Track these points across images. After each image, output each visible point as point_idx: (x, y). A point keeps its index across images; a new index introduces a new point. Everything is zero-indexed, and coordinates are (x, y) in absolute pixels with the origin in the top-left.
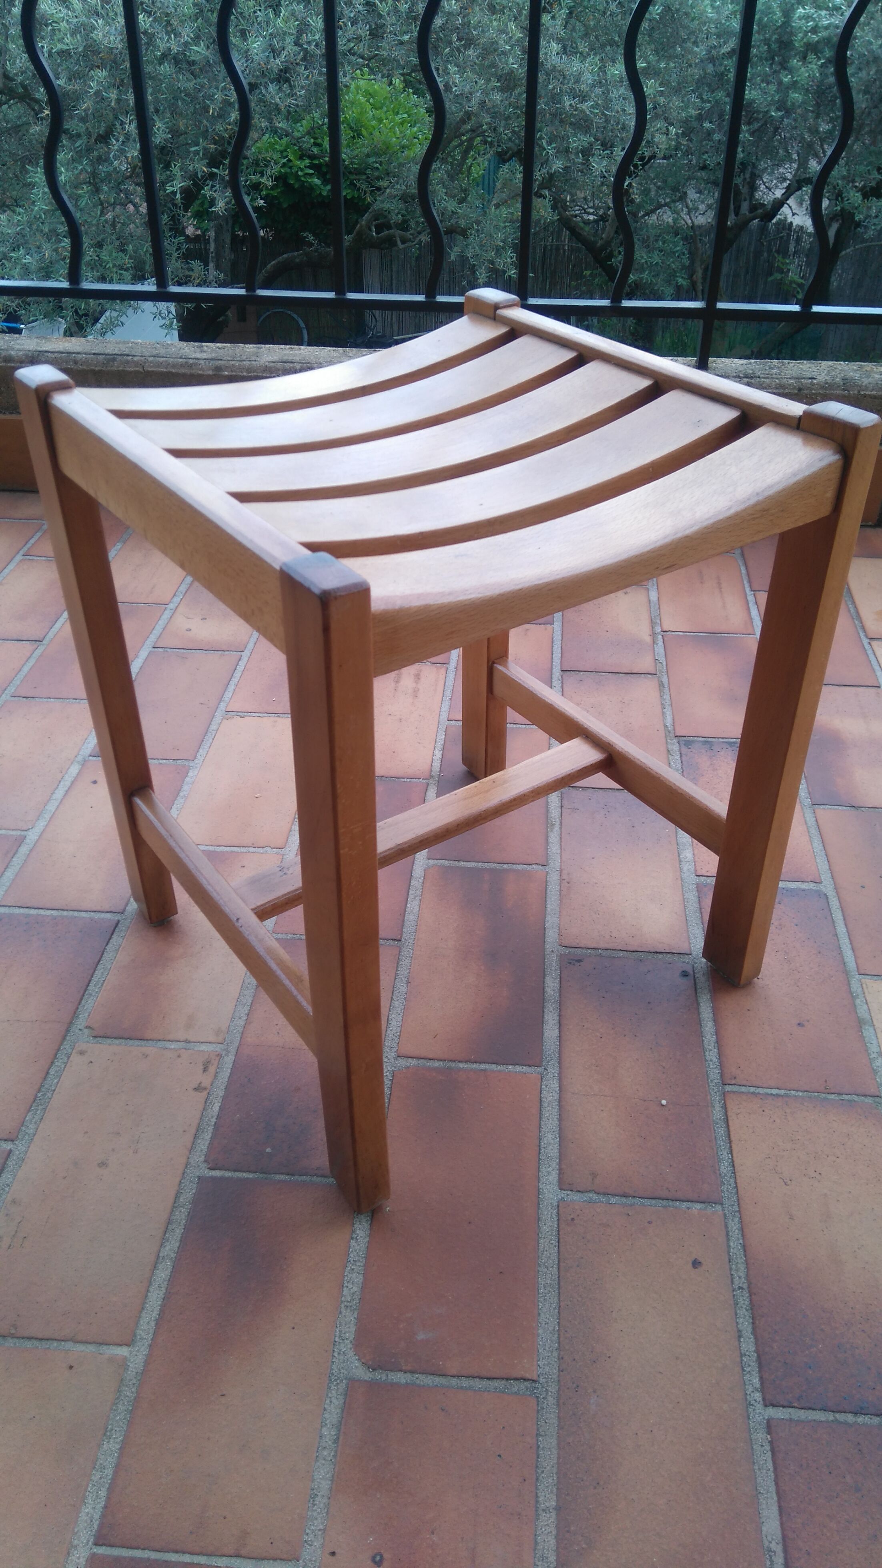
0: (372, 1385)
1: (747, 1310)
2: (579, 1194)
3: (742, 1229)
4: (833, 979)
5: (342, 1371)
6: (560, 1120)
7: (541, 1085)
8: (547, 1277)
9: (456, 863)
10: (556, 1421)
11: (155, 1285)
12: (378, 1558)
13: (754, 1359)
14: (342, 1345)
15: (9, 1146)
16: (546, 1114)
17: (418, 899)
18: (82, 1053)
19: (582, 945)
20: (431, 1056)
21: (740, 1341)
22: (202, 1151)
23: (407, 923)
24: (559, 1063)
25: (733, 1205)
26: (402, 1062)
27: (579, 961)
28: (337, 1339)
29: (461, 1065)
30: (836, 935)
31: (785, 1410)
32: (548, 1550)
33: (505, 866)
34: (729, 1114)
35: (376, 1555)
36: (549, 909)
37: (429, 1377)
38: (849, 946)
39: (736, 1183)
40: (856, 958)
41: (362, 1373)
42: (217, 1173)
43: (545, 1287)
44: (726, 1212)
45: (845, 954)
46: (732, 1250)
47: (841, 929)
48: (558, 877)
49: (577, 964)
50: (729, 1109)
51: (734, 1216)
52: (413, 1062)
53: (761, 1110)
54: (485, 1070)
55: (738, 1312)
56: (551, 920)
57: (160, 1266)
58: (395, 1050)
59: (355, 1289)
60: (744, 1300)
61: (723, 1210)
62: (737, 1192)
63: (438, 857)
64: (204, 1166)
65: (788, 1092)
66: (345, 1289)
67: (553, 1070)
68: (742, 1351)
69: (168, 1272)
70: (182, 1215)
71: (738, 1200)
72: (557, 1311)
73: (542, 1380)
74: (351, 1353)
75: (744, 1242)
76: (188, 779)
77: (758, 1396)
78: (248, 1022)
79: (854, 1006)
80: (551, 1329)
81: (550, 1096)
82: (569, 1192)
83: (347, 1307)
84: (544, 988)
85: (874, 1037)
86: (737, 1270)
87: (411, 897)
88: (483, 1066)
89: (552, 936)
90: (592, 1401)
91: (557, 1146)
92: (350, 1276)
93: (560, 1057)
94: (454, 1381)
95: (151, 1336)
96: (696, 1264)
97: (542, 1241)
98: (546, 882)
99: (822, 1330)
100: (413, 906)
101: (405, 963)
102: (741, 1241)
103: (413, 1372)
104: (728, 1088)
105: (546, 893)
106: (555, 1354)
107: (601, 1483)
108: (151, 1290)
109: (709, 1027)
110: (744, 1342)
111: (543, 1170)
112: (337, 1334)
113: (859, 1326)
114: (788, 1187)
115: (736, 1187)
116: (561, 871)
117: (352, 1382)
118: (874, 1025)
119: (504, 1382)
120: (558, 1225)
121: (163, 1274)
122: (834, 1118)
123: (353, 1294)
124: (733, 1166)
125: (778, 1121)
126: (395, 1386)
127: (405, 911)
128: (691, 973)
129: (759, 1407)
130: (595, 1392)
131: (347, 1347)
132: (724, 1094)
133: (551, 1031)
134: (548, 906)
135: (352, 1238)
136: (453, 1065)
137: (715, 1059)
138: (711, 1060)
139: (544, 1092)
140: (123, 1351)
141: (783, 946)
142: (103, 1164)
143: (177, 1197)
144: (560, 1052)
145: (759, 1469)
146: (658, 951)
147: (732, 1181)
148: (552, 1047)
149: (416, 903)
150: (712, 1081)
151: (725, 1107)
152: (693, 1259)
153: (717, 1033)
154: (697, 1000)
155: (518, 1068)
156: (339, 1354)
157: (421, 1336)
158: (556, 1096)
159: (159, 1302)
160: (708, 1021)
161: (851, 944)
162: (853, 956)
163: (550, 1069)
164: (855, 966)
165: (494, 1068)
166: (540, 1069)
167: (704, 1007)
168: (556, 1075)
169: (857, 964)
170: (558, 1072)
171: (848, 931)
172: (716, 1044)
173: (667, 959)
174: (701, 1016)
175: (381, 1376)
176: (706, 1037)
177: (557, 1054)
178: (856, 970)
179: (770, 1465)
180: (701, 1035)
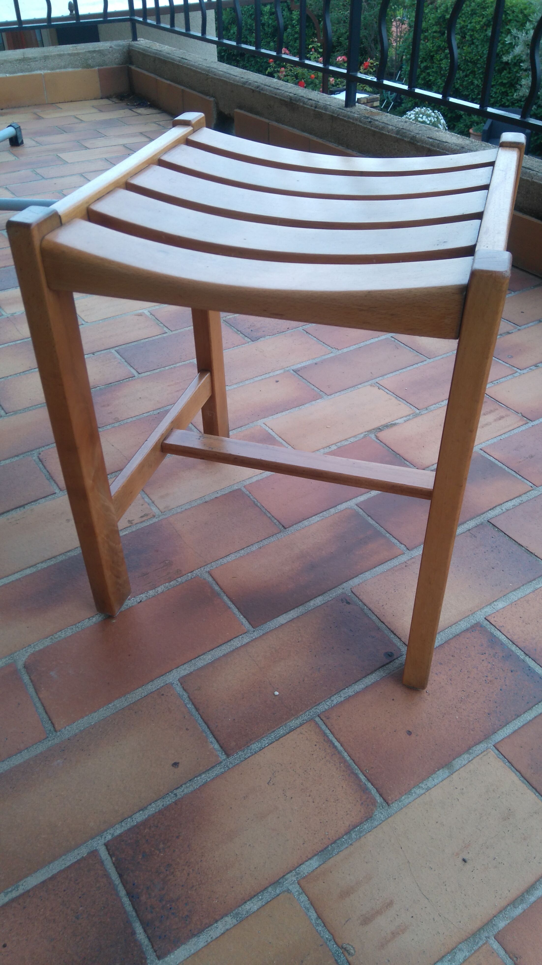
0: (16, 671)
1: (163, 805)
2: (182, 689)
3: (217, 776)
4: (472, 732)
5: (18, 657)
6: (224, 656)
7: (241, 635)
8: (120, 703)
9: (366, 516)
10: (39, 752)
11: (21, 573)
13: (132, 824)
14: (31, 649)
15: (57, 491)
16: (223, 647)
17: (322, 518)
19: (361, 597)
20: (219, 583)
21: (139, 811)
23: (301, 524)
24: (263, 634)
25: (232, 764)
26: (206, 576)
27: (348, 603)
28: (32, 645)
29: (225, 598)
30: (518, 716)
31: (107, 855)
33: (388, 535)
34: (298, 729)
36: (375, 569)
37: (33, 689)
38: (516, 728)
39: (249, 757)
40: (509, 737)
41: (20, 665)
43: (114, 705)
44: (224, 762)
45: (505, 729)
46: (199, 778)
47: (529, 716)
48: (406, 560)
49: (345, 603)
50: (301, 727)
51: (224, 768)
52: (210, 579)
53: (316, 743)
54: (229, 608)
55: (159, 801)
56: (368, 575)
57: (31, 568)
58: (211, 568)
59: (63, 636)
60: (169, 801)
61: (224, 760)
62: (242, 761)
63: (362, 507)
65: (344, 751)
66: (60, 632)
67: (256, 635)
68: (133, 816)
69: (30, 572)
70: (60, 559)
71: (237, 764)
72: (103, 718)
73: (58, 733)
74: (28, 654)
75: (209, 781)
76: (314, 402)
77: (109, 837)
78: (181, 512)
79: (459, 755)
80: (91, 721)
81: (236, 643)
82: (179, 684)
83: (52, 638)
84: (311, 600)
85: (440, 779)
86: (187, 787)
87: (321, 515)
88: (232, 606)
89: (356, 581)
90: (58, 761)
91: (205, 663)
92: (69, 630)
93: (267, 633)
94: (37, 700)
96: (176, 765)
97: (140, 689)
98: (396, 557)
99: (174, 851)
100: (316, 519)
101: (272, 539)
102: (208, 780)
103: (32, 681)
104: (317, 719)
105: (386, 562)
106: (77, 731)
107: (15, 789)
108: (18, 573)
109: (359, 687)
110: (140, 814)
111: (186, 666)
112: (35, 644)
113: (191, 870)
114: (267, 785)
115: (246, 759)
116: (413, 558)
117: (13, 664)
118: (452, 774)
119: (48, 719)
120: (155, 690)
121: (28, 572)
122: (344, 786)
123: (60, 637)
124: (260, 750)
125: (314, 756)
126: (21, 679)
127: (308, 518)
128: (395, 657)
129: (102, 841)
130: (65, 759)
131: (31, 651)
132: (312, 720)
133: (282, 619)
134: (377, 568)
135: (89, 619)
136: (222, 594)
137: (335, 702)
138: (332, 701)
139: (237, 639)
141: (473, 691)
143: (69, 551)
144: (271, 630)
145: (63, 859)
146: (395, 632)
147: (249, 755)
148: (272, 626)
149: (318, 519)
150: (316, 709)
151: (301, 725)
152: (177, 762)
153: (357, 694)
154: (375, 671)
155: (244, 621)
156: (26, 650)
157: (52, 673)
158: (239, 645)
159: (14, 579)
160: (363, 684)
161: (519, 728)
162: (508, 734)
163: (255, 633)
164: (499, 740)
165: (236, 611)
166: (252, 629)
167: (372, 677)
168: (254, 637)
169: (502, 740)
170: (256, 637)
171: (530, 721)
172: (348, 697)
173: (394, 640)
174: (364, 679)
175: (23, 671)
176: (348, 690)
177: (268, 631)
178: (497, 741)
179: (68, 864)
180: (348, 685)
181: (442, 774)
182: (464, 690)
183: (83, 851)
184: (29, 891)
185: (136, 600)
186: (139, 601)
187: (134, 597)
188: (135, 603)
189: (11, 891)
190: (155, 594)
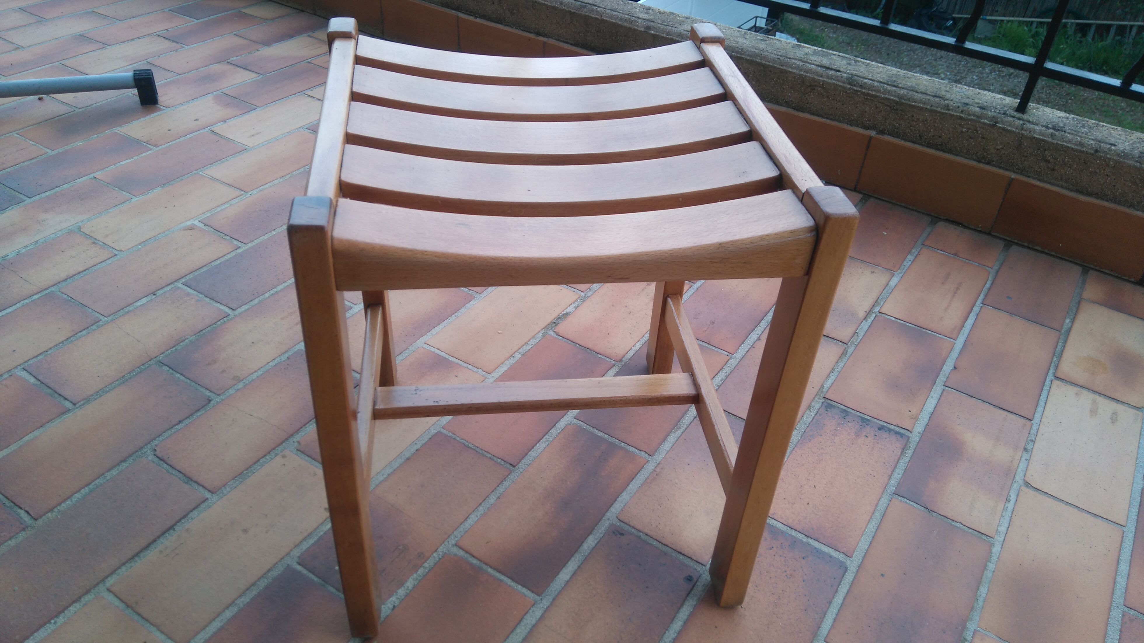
4: (800, 635)
7: (530, 609)
9: (591, 428)
11: (219, 619)
15: (208, 495)
16: (518, 630)
17: (547, 443)
18: (284, 457)
19: (632, 524)
20: (475, 554)
22: (302, 549)
23: (528, 457)
24: (554, 600)
26: (455, 550)
27: (622, 534)
29: (490, 570)
30: (830, 603)
33: (623, 444)
36: (629, 488)
38: (834, 616)
40: (833, 627)
42: (299, 568)
45: (825, 620)
47: (838, 600)
48: (653, 468)
49: (619, 536)
52: (461, 553)
54: (501, 581)
56: (625, 496)
57: (230, 608)
58: (456, 539)
63: (582, 420)
64: (296, 559)
67: (546, 603)
69: (231, 614)
70: (263, 584)
76: (468, 305)
78: (385, 480)
81: (530, 620)
84: (583, 542)
87: (544, 439)
88: (502, 577)
89: (616, 508)
93: (557, 596)
98: (643, 467)
100: (541, 446)
101: (506, 483)
105: (636, 475)
108: (216, 620)
109: (677, 625)
116: (659, 464)
121: (228, 614)
127: (533, 448)
128: (695, 580)
133: (564, 575)
134: (630, 486)
136: (485, 567)
139: (528, 615)
141: (781, 592)
142: (245, 531)
143: (269, 571)
144: (560, 593)
146: (683, 552)
148: (557, 587)
149: (544, 445)
153: (679, 633)
154: (684, 601)
155: (524, 591)
158: (534, 622)
159: (214, 630)
160: (679, 620)
161: (837, 615)
162: (831, 625)
163: (544, 601)
164: (826, 633)
165: (509, 582)
166: (538, 598)
167: (684, 609)
168: (545, 607)
169: (829, 632)
170: (548, 606)
171: (842, 604)
172: (673, 641)
173: (685, 561)
174: (677, 615)
176: (669, 632)
177: (556, 593)
178: (825, 636)
180: (667, 628)
182: (773, 593)
185: (388, 607)
186: (391, 607)
187: (384, 604)
188: (389, 612)
190: (407, 592)
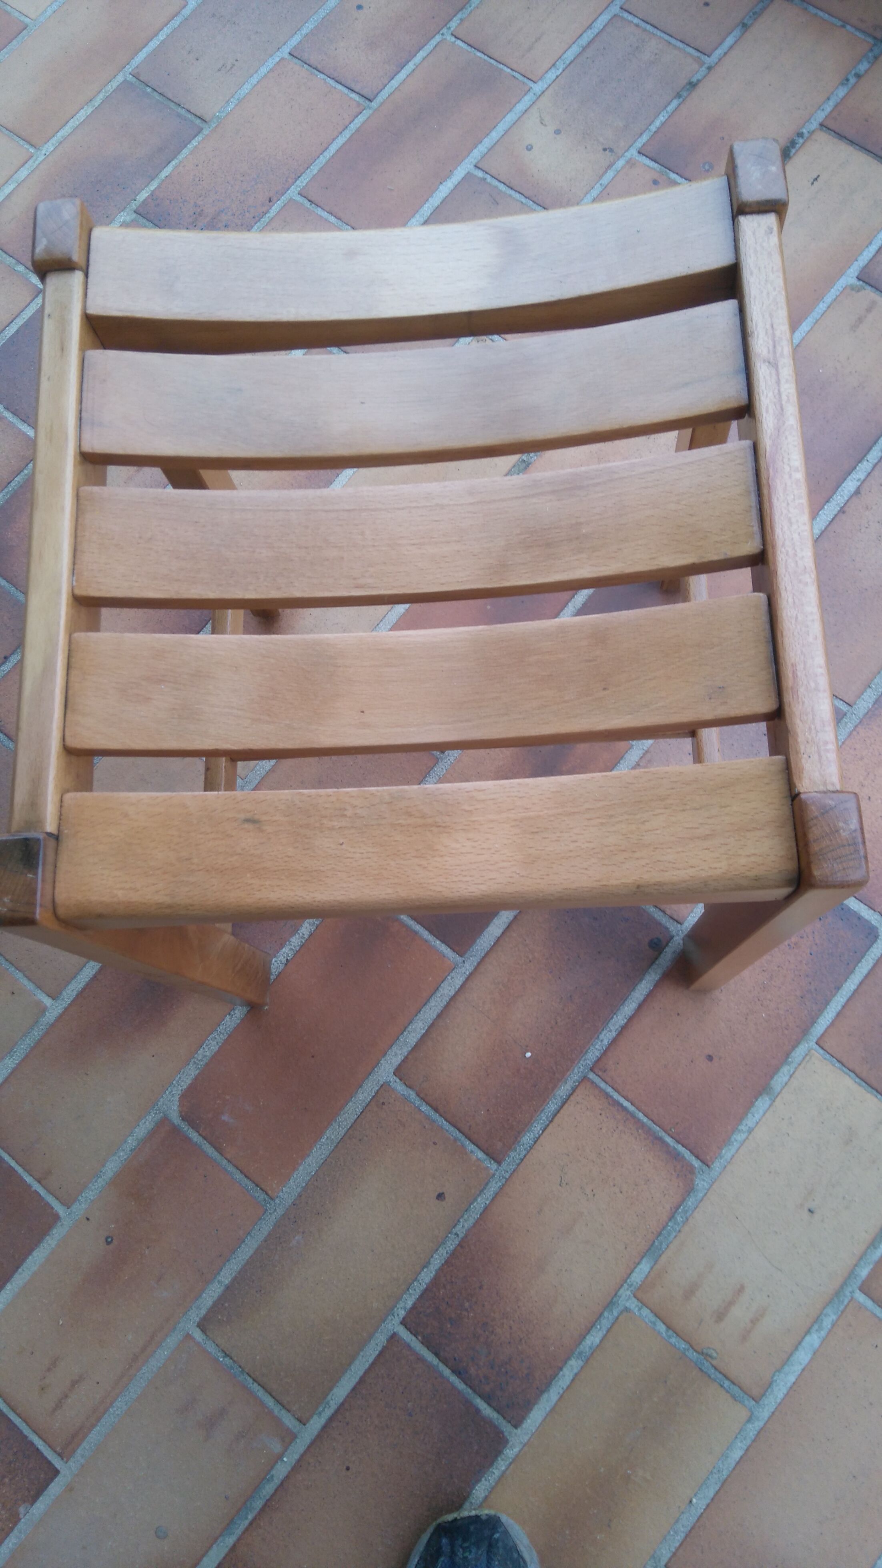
0: (175, 1130)
1: (447, 1253)
2: (404, 1087)
3: (496, 1195)
4: (786, 1032)
5: (165, 1106)
6: (439, 1016)
7: (449, 975)
8: (334, 1133)
10: (266, 1233)
12: (110, 1240)
13: (422, 1288)
14: (175, 1088)
16: (432, 1003)
21: (423, 1269)
24: (479, 963)
25: (507, 1172)
28: (174, 1082)
30: (839, 988)
31: (410, 1335)
32: (204, 1305)
34: (572, 1098)
35: (109, 1237)
37: (212, 1148)
38: (839, 1008)
39: (525, 1156)
40: (832, 1024)
41: (175, 1117)
43: (327, 1139)
44: (497, 1173)
45: (825, 1013)
46: (475, 1204)
47: (851, 985)
48: (635, 760)
50: (575, 1094)
51: (500, 1180)
53: (600, 1112)
54: (416, 933)
55: (440, 1249)
59: (208, 1054)
60: (452, 1245)
61: (496, 1170)
62: (519, 1165)
65: (637, 1112)
66: (202, 1049)
67: (468, 967)
68: (418, 1278)
71: (514, 1171)
72: (322, 1161)
73: (277, 1201)
74: (177, 1098)
75: (489, 1203)
77: (402, 1313)
79: (776, 1070)
80: (310, 1171)
81: (448, 989)
82: (398, 1080)
83: (195, 1063)
85: (761, 1112)
86: (466, 1221)
88: (418, 928)
90: (296, 1238)
91: (419, 1036)
92: (211, 1041)
93: (483, 959)
94: (225, 1162)
95: (69, 1001)
96: (440, 1196)
97: (351, 1104)
98: (622, 757)
99: (483, 1306)
102: (488, 1202)
103: (205, 1138)
104: (591, 1076)
106: (299, 1190)
107: (263, 1292)
109: (629, 1008)
110: (426, 1272)
111: (394, 1048)
112: (177, 1078)
113: (511, 1322)
114: (559, 1187)
115: (522, 1160)
116: (644, 754)
117: (165, 1120)
118: (774, 1101)
119: (253, 1185)
120: (371, 1100)
122: (651, 1160)
123: (205, 1056)
124: (535, 1142)
125: (604, 1131)
126: (188, 1139)
128: (664, 944)
129: (397, 1321)
130: (303, 1233)
131: (177, 1091)
132: (585, 1078)
133: (494, 930)
135: (229, 1014)
137: (606, 1042)
138: (602, 1041)
139: (446, 983)
140: (47, 1001)
141: (776, 968)
144: (487, 954)
145: (363, 1356)
147: (524, 1153)
148: (485, 945)
150: (585, 1059)
151: (574, 1090)
152: (441, 1192)
153: (631, 1019)
154: (644, 975)
155: (444, 948)
156: (170, 1093)
157: (225, 1118)
158: (452, 993)
160: (633, 1001)
161: (844, 1007)
162: (831, 1021)
163: (467, 965)
164: (821, 1032)
165: (426, 934)
166: (459, 959)
167: (642, 986)
168: (468, 973)
169: (826, 1031)
170: (471, 971)
171: (855, 991)
172: (620, 1029)
173: (656, 916)
174: (632, 993)
175: (184, 1126)
176: (617, 1017)
177: (483, 955)
178: (819, 1035)
179: (371, 1360)
180: (614, 1010)
181: (762, 1103)
182: (765, 969)
183: (380, 1340)
184: (342, 1404)
185: (281, 961)
186: (284, 961)
187: (275, 957)
188: (282, 967)
189: (323, 1410)
190: (302, 942)
